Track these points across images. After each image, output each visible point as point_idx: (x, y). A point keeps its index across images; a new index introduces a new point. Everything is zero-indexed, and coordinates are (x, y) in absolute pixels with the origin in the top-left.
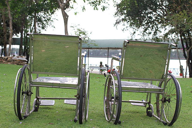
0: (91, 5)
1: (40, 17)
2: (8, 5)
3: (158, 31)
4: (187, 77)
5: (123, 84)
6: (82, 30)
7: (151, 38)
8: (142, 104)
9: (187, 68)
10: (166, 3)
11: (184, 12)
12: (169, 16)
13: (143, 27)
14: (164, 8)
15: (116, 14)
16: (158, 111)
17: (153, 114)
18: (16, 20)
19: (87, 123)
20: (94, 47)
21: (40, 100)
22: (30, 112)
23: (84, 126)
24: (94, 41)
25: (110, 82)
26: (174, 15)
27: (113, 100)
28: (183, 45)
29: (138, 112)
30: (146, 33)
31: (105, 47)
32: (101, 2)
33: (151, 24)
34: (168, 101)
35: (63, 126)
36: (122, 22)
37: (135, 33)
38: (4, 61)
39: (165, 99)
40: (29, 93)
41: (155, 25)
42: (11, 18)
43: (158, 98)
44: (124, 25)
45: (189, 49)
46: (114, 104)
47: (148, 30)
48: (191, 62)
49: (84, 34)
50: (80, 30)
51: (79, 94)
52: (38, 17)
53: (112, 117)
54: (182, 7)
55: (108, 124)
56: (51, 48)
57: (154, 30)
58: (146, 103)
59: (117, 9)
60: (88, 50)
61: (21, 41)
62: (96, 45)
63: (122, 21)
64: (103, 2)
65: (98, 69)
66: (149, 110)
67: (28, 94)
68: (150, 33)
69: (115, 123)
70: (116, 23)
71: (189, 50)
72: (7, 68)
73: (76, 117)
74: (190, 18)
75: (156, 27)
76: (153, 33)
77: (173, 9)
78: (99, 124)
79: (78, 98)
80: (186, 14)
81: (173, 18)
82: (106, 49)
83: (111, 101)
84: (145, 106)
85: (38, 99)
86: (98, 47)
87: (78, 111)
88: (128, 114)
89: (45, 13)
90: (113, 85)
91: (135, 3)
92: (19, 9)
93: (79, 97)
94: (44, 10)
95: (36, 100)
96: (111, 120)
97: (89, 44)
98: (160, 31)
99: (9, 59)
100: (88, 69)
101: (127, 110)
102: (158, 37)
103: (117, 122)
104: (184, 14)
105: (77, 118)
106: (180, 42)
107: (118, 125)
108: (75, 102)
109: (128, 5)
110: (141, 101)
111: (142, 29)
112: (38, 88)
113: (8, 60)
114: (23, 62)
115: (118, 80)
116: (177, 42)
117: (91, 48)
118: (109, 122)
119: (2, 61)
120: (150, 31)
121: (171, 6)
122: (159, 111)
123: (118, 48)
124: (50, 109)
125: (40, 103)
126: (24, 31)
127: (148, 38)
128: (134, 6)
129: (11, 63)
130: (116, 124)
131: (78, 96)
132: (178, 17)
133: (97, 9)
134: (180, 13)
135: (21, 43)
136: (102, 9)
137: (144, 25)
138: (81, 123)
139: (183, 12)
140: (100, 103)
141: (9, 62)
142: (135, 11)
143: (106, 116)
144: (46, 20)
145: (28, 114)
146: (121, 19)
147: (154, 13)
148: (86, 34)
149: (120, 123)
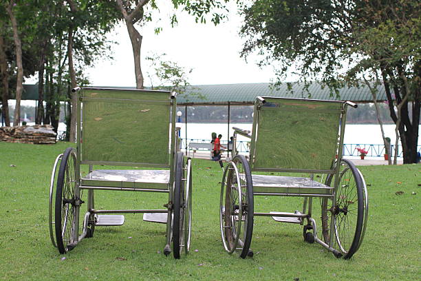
0: (189, 13)
1: (79, 38)
2: (12, 16)
3: (335, 63)
4: (398, 163)
5: (256, 180)
6: (172, 65)
7: (320, 80)
8: (295, 220)
9: (397, 142)
10: (350, 5)
11: (390, 24)
12: (357, 34)
13: (302, 57)
14: (347, 15)
15: (243, 31)
16: (325, 232)
17: (316, 238)
18: (29, 46)
19: (188, 256)
20: (197, 102)
21: (95, 215)
22: (80, 239)
23: (182, 262)
24: (198, 88)
25: (231, 178)
26: (367, 31)
27: (237, 211)
28: (390, 94)
29: (287, 236)
30: (309, 70)
31: (221, 101)
32: (212, 6)
33: (319, 50)
34: (343, 212)
35: (143, 262)
36: (256, 47)
37: (285, 69)
38: (7, 137)
39: (337, 207)
40: (77, 203)
41: (328, 53)
42: (18, 43)
43: (324, 206)
44: (262, 53)
45: (401, 101)
46: (240, 221)
47: (312, 64)
48: (406, 130)
49: (176, 73)
50: (166, 66)
51: (172, 202)
52: (76, 38)
53: (237, 244)
54: (384, 13)
55: (228, 258)
56: (114, 114)
57: (327, 62)
58: (303, 217)
59: (246, 19)
60: (185, 107)
61: (40, 92)
62: (202, 98)
63: (258, 44)
64: (216, 6)
65: (207, 149)
66: (308, 231)
67: (75, 203)
68: (318, 70)
69: (243, 256)
70: (244, 50)
71: (402, 104)
72: (15, 151)
73: (167, 246)
74: (402, 35)
75: (330, 56)
76: (323, 70)
77: (365, 17)
78: (211, 259)
79: (171, 210)
80: (394, 29)
81: (366, 38)
82: (225, 104)
83: (234, 214)
84: (301, 224)
85: (92, 213)
86: (206, 102)
87: (172, 234)
88: (267, 239)
89: (90, 31)
90: (237, 182)
91: (283, 5)
92: (34, 23)
93: (173, 207)
94: (89, 23)
95: (90, 216)
96: (234, 249)
97: (186, 96)
98: (339, 65)
99: (17, 131)
100: (186, 148)
101: (265, 232)
102: (335, 78)
103: (246, 254)
104: (390, 29)
105: (169, 247)
106: (382, 88)
107: (247, 260)
108: (164, 217)
109: (268, 10)
110: (293, 214)
111: (299, 61)
112: (91, 191)
113: (15, 134)
114: (48, 138)
115: (246, 173)
116: (375, 87)
117: (192, 104)
118: (230, 254)
119: (3, 137)
120: (318, 65)
121: (361, 11)
122: (327, 231)
123: (250, 103)
124: (115, 231)
125: (96, 221)
126: (45, 70)
127: (313, 80)
128: (282, 14)
129: (23, 141)
130: (244, 258)
131: (170, 206)
132: (376, 34)
133: (203, 21)
134: (380, 26)
135: (40, 97)
136: (213, 20)
137: (304, 53)
138: (177, 256)
139: (386, 23)
140: (213, 219)
141: (17, 138)
142: (285, 23)
143: (225, 244)
144: (93, 46)
145: (76, 242)
146: (254, 40)
147: (326, 26)
148: (180, 73)
149: (251, 255)
